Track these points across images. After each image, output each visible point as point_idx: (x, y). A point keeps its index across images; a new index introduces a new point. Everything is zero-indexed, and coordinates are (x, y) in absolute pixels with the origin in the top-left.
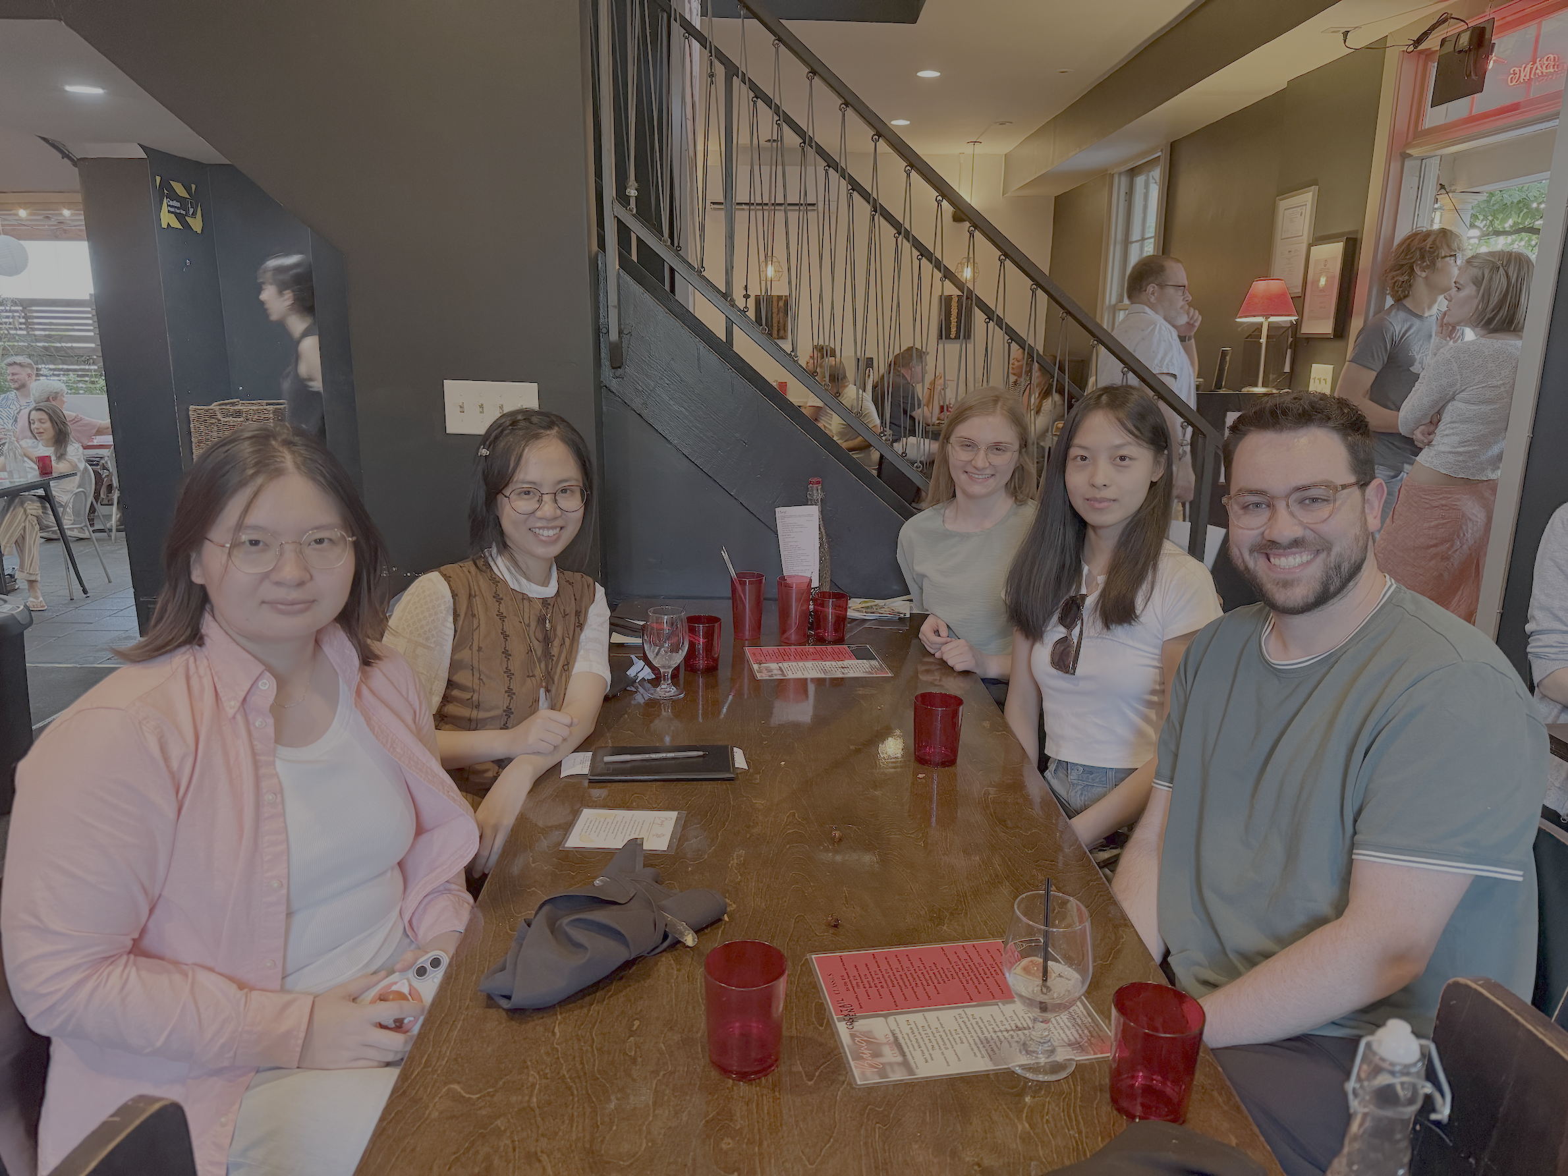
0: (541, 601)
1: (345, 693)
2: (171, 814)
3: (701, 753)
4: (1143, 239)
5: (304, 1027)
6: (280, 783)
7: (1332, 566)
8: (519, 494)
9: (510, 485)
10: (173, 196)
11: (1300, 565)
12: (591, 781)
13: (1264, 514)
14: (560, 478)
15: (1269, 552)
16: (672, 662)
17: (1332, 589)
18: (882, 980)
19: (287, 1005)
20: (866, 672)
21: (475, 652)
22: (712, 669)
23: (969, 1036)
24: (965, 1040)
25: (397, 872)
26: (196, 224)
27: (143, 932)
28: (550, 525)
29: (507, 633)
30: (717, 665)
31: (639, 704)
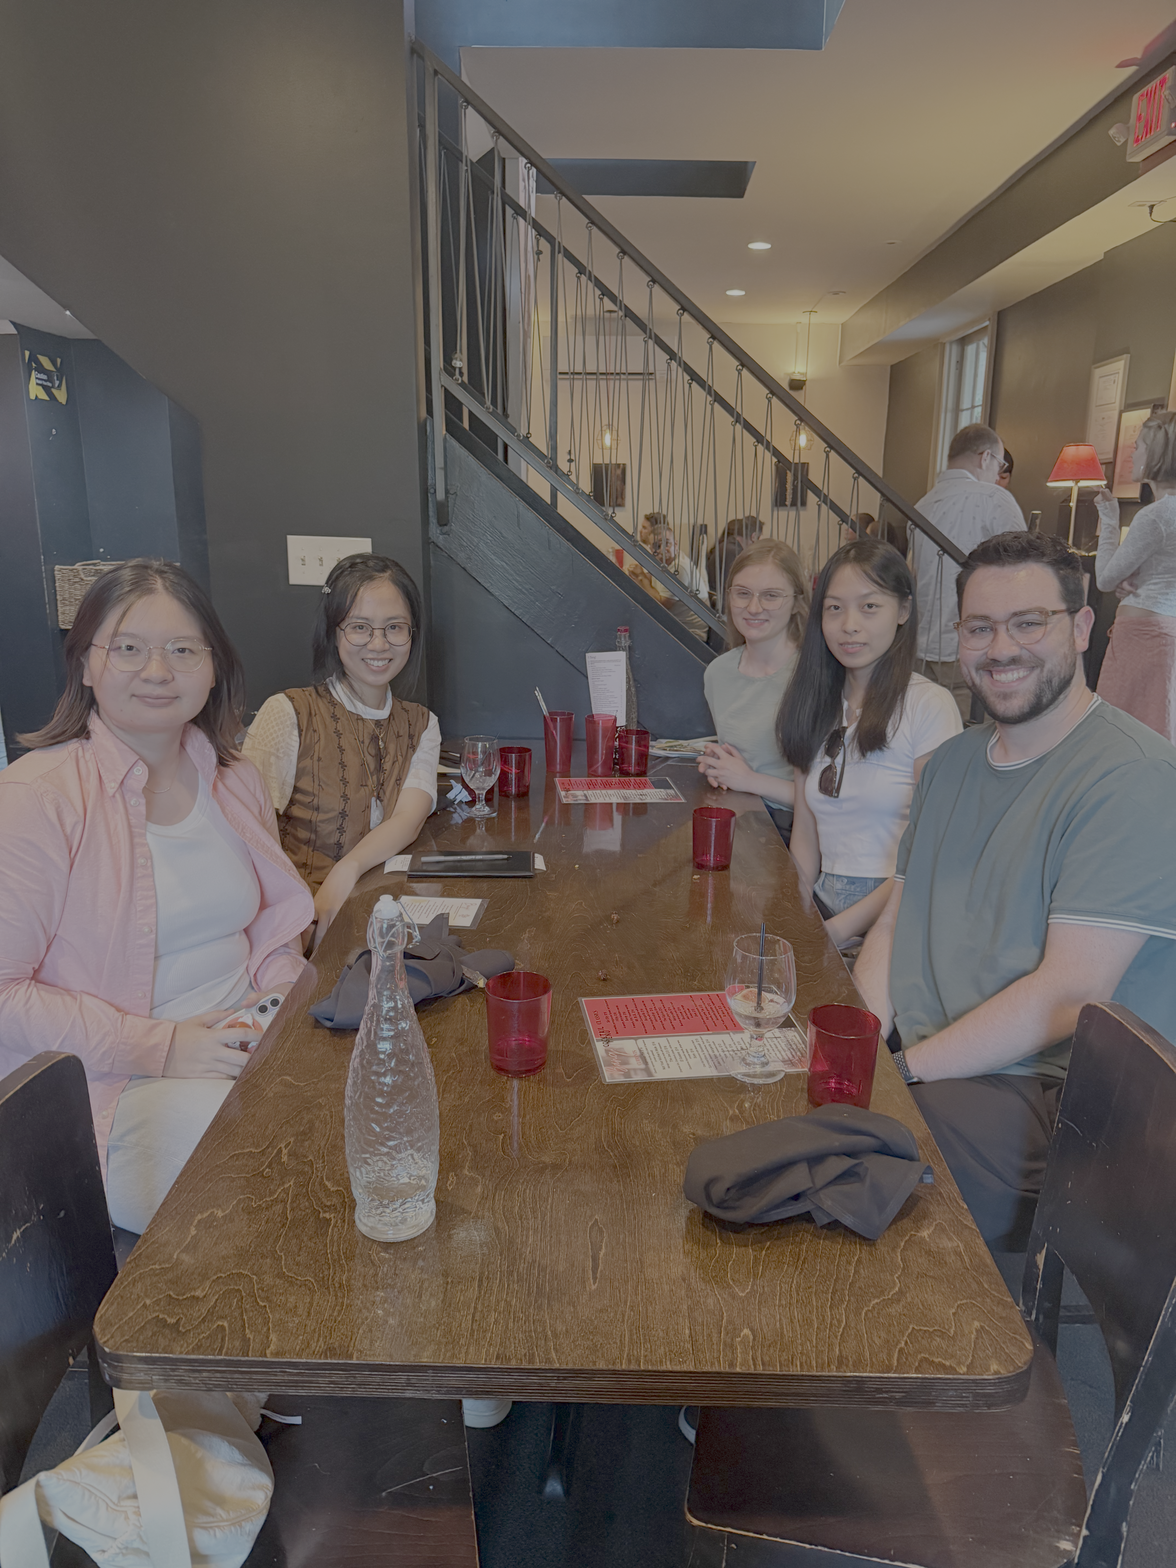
0: (374, 722)
1: (204, 786)
2: (64, 866)
3: (506, 856)
4: (973, 407)
5: (168, 1043)
6: (150, 852)
7: (1044, 680)
8: (355, 627)
9: (347, 619)
10: (41, 369)
11: (1017, 680)
12: (410, 877)
13: (988, 637)
14: (389, 615)
15: (991, 669)
16: (486, 785)
17: (1045, 700)
18: (638, 1016)
19: (154, 1027)
20: (662, 799)
21: (316, 763)
22: (523, 794)
23: (701, 1054)
24: (697, 1056)
25: (244, 936)
26: (61, 396)
27: (41, 965)
28: (379, 657)
29: (343, 748)
30: (528, 791)
31: (457, 823)
